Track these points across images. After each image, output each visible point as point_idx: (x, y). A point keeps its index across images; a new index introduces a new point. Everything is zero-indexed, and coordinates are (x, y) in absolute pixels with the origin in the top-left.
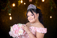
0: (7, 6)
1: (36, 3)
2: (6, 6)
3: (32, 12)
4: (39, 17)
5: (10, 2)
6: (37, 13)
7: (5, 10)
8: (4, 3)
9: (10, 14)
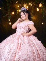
0: (8, 14)
1: (32, 12)
3: (24, 13)
5: (10, 10)
9: (10, 20)
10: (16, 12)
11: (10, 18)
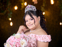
2: (7, 9)
4: (40, 21)
6: (38, 17)
7: (5, 13)
8: (3, 6)
10: (20, 6)
11: (11, 16)
